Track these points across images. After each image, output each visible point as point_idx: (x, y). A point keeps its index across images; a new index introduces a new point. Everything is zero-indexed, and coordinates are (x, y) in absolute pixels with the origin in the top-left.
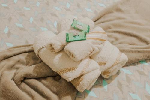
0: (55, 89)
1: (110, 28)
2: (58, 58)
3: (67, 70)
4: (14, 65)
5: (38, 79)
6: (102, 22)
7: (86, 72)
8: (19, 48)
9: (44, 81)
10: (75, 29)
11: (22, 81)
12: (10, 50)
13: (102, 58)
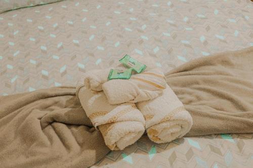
0: (81, 140)
1: (197, 83)
2: (94, 99)
3: (98, 113)
4: (50, 106)
5: (69, 125)
6: (190, 75)
7: (118, 119)
8: (66, 89)
9: (74, 129)
10: (124, 66)
11: (50, 124)
12: (55, 88)
13: (151, 110)
